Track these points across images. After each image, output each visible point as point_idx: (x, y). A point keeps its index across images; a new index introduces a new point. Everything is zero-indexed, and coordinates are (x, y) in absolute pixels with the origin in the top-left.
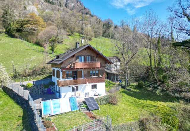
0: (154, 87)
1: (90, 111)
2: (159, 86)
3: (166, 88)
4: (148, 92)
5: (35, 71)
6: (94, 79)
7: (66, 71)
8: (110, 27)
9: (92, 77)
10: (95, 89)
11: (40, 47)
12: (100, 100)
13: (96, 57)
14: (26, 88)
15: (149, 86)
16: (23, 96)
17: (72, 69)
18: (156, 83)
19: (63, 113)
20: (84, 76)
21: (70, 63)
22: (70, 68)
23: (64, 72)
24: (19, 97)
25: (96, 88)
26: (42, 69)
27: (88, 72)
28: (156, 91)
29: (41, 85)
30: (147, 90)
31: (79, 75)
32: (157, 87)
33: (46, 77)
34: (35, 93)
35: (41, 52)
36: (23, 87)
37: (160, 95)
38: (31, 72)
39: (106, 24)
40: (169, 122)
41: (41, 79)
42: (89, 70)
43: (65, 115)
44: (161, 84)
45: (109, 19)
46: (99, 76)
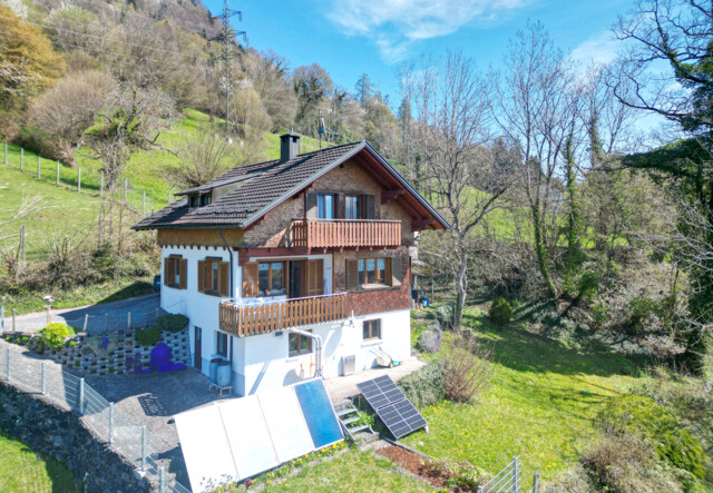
0: (549, 322)
1: (397, 443)
2: (565, 314)
3: (588, 324)
4: (531, 342)
5: (63, 264)
6: (373, 297)
7: (261, 262)
8: (318, 97)
9: (364, 286)
10: (376, 340)
11: (42, 161)
12: (417, 388)
13: (378, 199)
14: (39, 348)
15: (529, 317)
16: (38, 390)
17: (290, 251)
18: (554, 305)
19: (283, 464)
20: (335, 286)
21: (281, 225)
22: (281, 249)
23: (253, 266)
24: (14, 399)
25: (380, 337)
26: (97, 254)
27: (351, 265)
28: (557, 334)
29: (121, 332)
30: (526, 333)
31: (313, 280)
32: (558, 319)
33: (118, 294)
34: (94, 371)
35: (59, 183)
36: (21, 344)
37: (575, 350)
38: (43, 272)
39: (304, 86)
40: (676, 457)
41: (95, 302)
42: (351, 256)
43: (296, 471)
44: (569, 308)
45: (315, 66)
46: (389, 283)
